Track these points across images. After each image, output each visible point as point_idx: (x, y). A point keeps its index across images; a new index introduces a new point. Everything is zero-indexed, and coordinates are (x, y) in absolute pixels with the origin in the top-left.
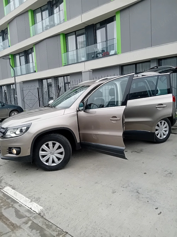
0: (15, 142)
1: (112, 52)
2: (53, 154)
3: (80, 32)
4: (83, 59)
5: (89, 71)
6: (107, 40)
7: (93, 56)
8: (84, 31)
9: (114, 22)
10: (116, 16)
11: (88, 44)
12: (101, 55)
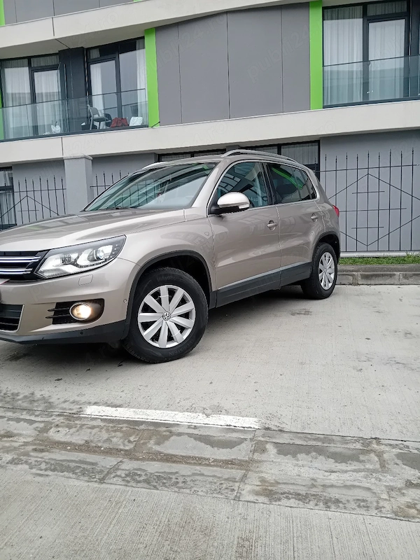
0: (86, 285)
1: (135, 121)
2: (169, 317)
3: (43, 62)
4: (57, 129)
5: (85, 158)
6: (119, 92)
7: (84, 124)
8: (53, 61)
9: (137, 52)
10: (147, 40)
11: (66, 94)
12: (103, 125)
